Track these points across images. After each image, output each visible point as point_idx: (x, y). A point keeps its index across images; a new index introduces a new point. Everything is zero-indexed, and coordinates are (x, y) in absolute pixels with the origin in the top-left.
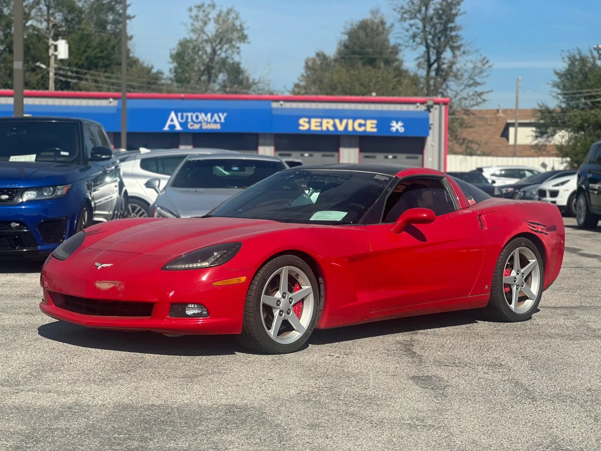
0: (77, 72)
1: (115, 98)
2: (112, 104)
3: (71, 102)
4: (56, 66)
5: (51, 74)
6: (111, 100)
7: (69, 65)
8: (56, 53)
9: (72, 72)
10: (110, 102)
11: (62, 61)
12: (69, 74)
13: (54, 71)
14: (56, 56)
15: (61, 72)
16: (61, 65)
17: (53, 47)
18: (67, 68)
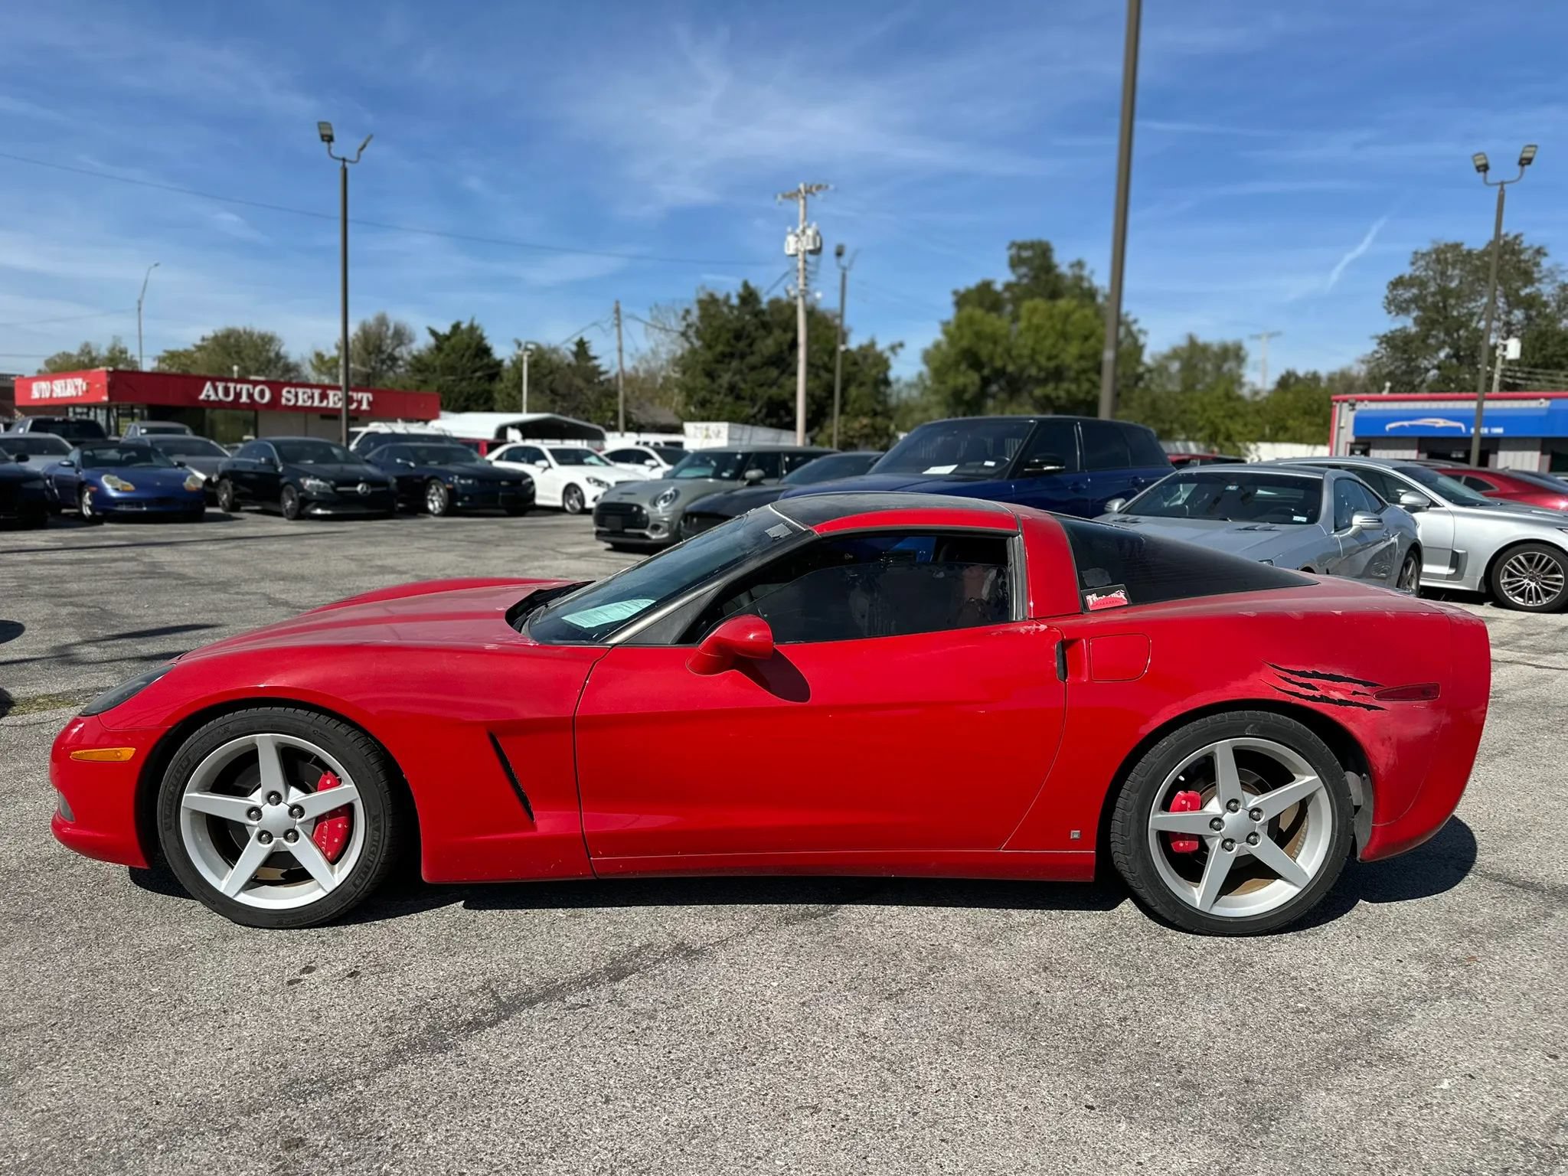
0: (1530, 373)
1: (1547, 398)
2: (1543, 406)
3: (1525, 404)
4: (1503, 367)
5: (1497, 377)
6: (1542, 400)
7: (1519, 365)
8: (1505, 353)
9: (1523, 372)
10: (1541, 403)
11: (1511, 362)
12: (1519, 375)
13: (1500, 373)
14: (1504, 357)
15: (1509, 373)
16: (1508, 367)
17: (1501, 347)
18: (1517, 368)
